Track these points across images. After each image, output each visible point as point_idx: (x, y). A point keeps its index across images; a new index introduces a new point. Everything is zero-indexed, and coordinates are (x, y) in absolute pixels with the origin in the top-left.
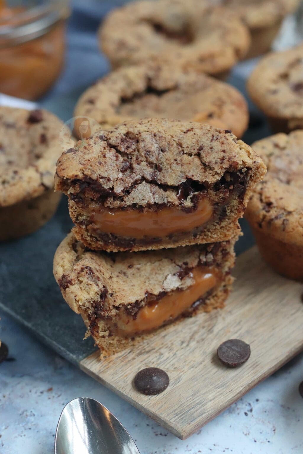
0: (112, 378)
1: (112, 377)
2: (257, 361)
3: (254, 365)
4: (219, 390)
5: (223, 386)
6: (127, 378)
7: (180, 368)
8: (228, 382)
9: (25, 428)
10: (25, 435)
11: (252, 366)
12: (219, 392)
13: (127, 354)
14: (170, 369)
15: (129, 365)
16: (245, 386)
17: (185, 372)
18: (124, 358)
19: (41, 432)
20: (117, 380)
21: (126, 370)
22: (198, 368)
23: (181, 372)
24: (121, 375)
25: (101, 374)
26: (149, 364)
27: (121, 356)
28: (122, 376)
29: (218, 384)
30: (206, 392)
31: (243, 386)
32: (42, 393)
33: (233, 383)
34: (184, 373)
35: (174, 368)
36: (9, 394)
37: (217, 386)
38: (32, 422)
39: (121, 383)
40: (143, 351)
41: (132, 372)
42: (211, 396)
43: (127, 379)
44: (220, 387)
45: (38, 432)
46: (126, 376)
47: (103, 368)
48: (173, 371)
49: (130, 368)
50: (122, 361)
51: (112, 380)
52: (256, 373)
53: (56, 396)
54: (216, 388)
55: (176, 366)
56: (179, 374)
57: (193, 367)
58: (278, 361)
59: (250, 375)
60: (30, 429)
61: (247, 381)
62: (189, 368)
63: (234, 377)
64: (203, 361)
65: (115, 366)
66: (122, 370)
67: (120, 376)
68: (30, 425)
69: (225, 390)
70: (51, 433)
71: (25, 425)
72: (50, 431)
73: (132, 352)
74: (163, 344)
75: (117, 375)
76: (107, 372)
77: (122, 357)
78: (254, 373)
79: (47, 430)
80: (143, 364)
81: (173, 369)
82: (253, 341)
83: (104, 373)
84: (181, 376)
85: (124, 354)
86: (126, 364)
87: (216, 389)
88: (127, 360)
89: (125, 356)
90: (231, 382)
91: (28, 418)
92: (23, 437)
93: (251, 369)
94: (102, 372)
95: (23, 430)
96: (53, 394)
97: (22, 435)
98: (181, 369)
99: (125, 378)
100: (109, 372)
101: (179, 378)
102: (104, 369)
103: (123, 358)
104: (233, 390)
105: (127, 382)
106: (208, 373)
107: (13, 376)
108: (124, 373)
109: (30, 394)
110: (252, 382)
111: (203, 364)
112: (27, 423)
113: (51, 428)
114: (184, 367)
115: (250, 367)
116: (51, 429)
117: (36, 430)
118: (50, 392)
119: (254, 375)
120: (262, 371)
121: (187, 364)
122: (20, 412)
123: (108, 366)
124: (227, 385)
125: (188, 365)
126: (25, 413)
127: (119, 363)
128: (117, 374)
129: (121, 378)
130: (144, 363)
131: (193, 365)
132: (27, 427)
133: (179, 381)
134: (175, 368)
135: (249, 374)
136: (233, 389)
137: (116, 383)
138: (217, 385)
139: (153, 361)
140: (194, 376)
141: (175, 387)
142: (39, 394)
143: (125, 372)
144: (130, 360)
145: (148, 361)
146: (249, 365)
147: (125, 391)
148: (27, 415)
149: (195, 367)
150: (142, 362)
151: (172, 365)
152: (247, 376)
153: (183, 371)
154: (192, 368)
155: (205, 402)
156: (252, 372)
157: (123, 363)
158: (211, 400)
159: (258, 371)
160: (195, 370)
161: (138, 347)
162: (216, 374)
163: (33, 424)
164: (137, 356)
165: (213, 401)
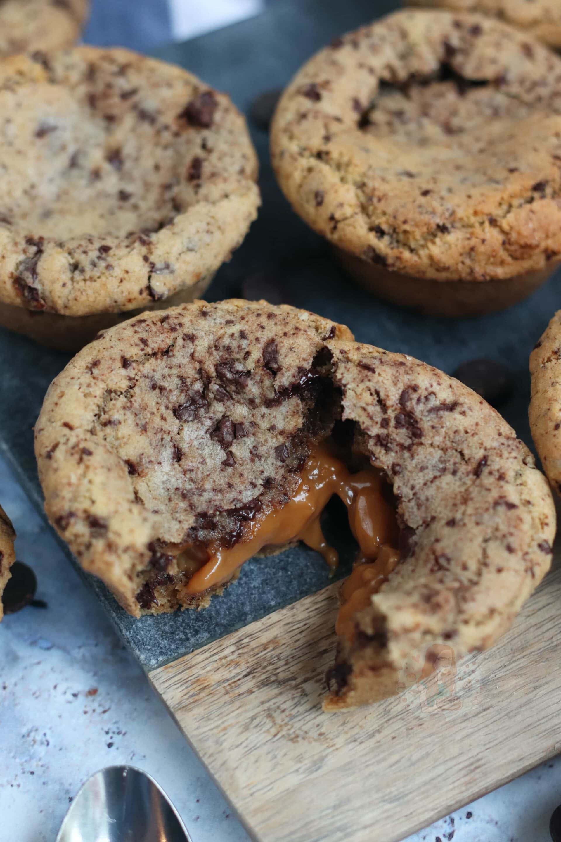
0: (198, 728)
1: (197, 724)
2: (479, 756)
3: (471, 764)
4: (388, 806)
5: (398, 800)
6: (224, 734)
7: (331, 736)
8: (410, 793)
9: (23, 769)
10: (19, 786)
11: (466, 767)
12: (386, 811)
13: (240, 677)
14: (310, 734)
15: (237, 704)
16: (439, 809)
17: (337, 749)
18: (233, 685)
19: (50, 787)
20: (203, 735)
21: (228, 715)
22: (363, 746)
23: (328, 747)
24: (216, 724)
25: (179, 711)
26: (275, 712)
27: (228, 680)
28: (217, 727)
29: (390, 793)
30: (362, 807)
31: (437, 809)
32: (75, 695)
33: (417, 798)
34: (333, 750)
35: (319, 732)
36: (16, 685)
37: (386, 797)
38: (40, 759)
39: (210, 743)
40: (273, 678)
41: (238, 723)
42: (368, 817)
43: (224, 738)
44: (392, 800)
45: (44, 783)
46: (225, 729)
47: (187, 699)
48: (315, 740)
49: (237, 712)
50: (227, 693)
51: (196, 733)
52: (469, 785)
53: (99, 710)
54: (384, 801)
55: (323, 730)
56: (324, 750)
57: (355, 741)
58: (521, 767)
59: (458, 786)
60: (32, 773)
61: (447, 799)
62: (347, 740)
63: (425, 784)
64: (379, 731)
65: (210, 700)
66: (221, 714)
67: (212, 726)
68: (33, 765)
69: (398, 809)
70: (67, 792)
71: (26, 761)
72: (67, 786)
73: (251, 676)
74: (314, 670)
75: (210, 722)
76: (191, 710)
77: (230, 682)
78: (467, 783)
79: (62, 784)
80: (265, 710)
81: (316, 735)
82: (488, 708)
83: (185, 710)
84: (327, 756)
85: (234, 677)
86: (232, 702)
87: (381, 804)
88: (237, 692)
89: (235, 682)
90: (415, 794)
91: (36, 746)
92: (15, 788)
93: (464, 772)
94: (183, 707)
95: (20, 772)
96: (95, 705)
97: (15, 783)
98: (332, 739)
99: (222, 734)
100: (196, 711)
101: (322, 759)
102: (187, 702)
103: (229, 685)
104: (414, 814)
105: (221, 745)
106: (379, 762)
107: (34, 643)
108: (223, 723)
109: (52, 691)
110: (457, 803)
111: (378, 737)
112: (31, 758)
113: (70, 781)
114: (337, 737)
115: (463, 769)
116: (70, 785)
117: (43, 780)
118: (90, 698)
119: (464, 788)
120: (482, 783)
121: (346, 729)
122: (24, 731)
123: (197, 698)
124: (406, 799)
125: (346, 733)
126: (32, 734)
127: (221, 694)
128: (209, 720)
129: (215, 731)
130: (266, 708)
131: (357, 736)
132: (28, 768)
133: (319, 768)
134: (321, 734)
135: (456, 784)
136: (414, 811)
137: (200, 740)
138: (386, 795)
139: (283, 707)
140: (351, 762)
141: (307, 778)
142: (69, 697)
143: (225, 719)
144: (242, 694)
145: (275, 704)
146: (462, 762)
147: (213, 764)
148: (34, 741)
149: (359, 740)
150: (263, 703)
151: (318, 726)
152: (451, 787)
153: (332, 746)
154: (353, 743)
155: (355, 828)
156: (463, 780)
157: (227, 698)
158: (365, 827)
159: (475, 780)
160: (358, 748)
161: (265, 667)
162: (394, 768)
163: (41, 763)
164: (258, 686)
165: (367, 831)
